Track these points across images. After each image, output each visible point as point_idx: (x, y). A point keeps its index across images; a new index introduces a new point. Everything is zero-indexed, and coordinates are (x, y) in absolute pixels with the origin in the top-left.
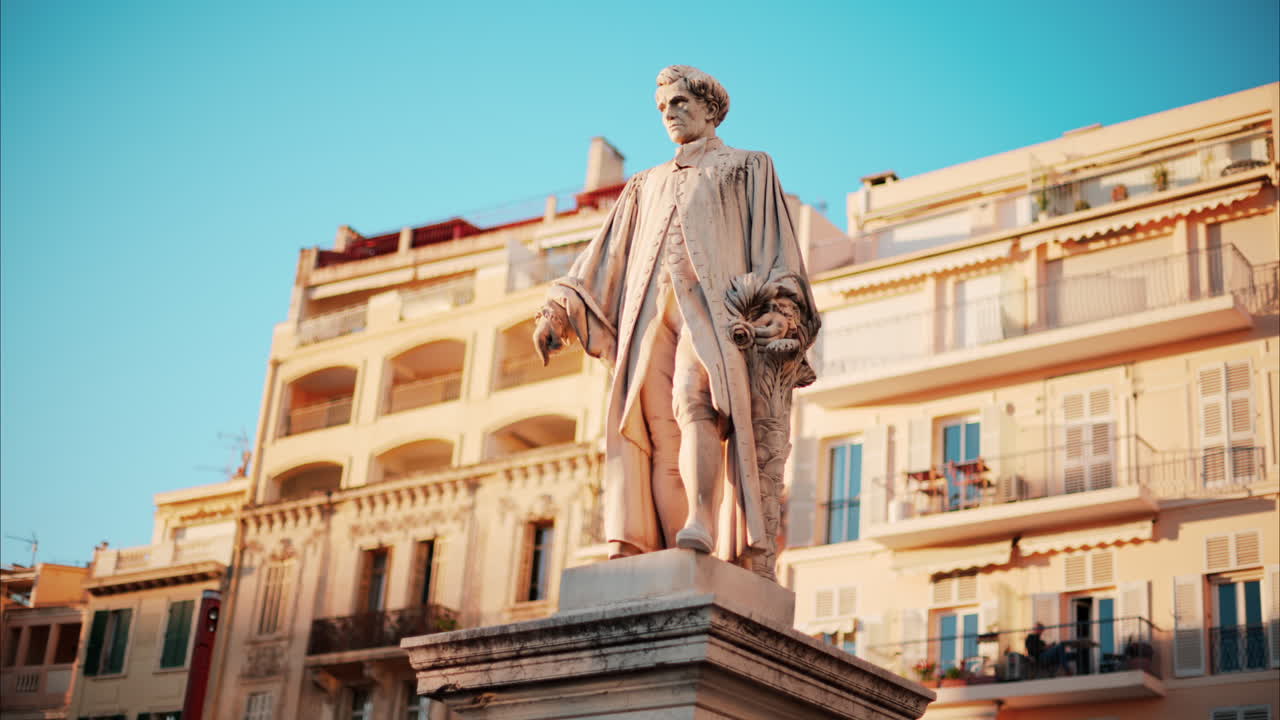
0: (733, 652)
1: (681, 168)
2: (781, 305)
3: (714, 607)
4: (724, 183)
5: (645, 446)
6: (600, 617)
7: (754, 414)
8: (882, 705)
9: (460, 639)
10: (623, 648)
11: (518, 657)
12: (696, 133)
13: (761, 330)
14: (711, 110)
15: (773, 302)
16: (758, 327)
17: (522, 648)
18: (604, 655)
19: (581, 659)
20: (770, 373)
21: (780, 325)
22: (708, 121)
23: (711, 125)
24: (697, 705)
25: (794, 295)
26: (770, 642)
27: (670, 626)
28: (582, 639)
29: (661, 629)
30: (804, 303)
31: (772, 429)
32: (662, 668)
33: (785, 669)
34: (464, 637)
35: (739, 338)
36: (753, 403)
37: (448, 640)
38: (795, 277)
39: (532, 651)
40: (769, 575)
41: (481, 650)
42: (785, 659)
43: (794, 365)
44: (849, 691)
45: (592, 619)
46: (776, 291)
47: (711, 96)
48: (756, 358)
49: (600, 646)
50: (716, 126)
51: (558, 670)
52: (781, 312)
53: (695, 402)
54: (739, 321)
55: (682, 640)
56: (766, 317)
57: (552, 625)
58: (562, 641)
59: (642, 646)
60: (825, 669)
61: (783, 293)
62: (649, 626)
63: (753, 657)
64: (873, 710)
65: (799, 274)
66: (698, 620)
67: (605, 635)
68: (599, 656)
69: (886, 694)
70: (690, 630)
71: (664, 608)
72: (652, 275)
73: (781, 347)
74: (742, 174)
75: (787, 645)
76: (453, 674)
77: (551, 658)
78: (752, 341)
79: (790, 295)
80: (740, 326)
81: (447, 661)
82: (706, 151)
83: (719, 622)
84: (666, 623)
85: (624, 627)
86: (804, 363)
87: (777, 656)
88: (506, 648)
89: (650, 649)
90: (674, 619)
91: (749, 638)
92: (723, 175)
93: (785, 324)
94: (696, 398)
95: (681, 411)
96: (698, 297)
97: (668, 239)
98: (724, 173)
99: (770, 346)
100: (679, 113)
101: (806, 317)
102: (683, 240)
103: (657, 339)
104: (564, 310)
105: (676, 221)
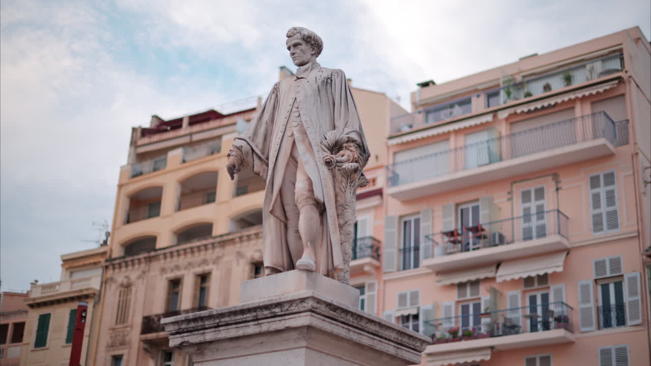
0: (324, 320)
1: (298, 78)
2: (349, 146)
3: (313, 298)
4: (320, 86)
5: (283, 219)
6: (257, 305)
7: (336, 202)
8: (403, 345)
9: (189, 318)
10: (269, 320)
11: (218, 326)
12: (306, 61)
13: (339, 159)
14: (314, 49)
15: (345, 145)
16: (337, 157)
17: (219, 322)
18: (260, 324)
19: (249, 326)
20: (344, 180)
21: (349, 156)
22: (312, 55)
23: (314, 56)
24: (307, 347)
25: (356, 141)
26: (343, 315)
27: (292, 308)
28: (249, 316)
29: (287, 310)
30: (362, 145)
31: (346, 209)
32: (288, 329)
33: (351, 328)
34: (191, 317)
35: (328, 163)
36: (336, 196)
37: (183, 319)
38: (356, 132)
39: (225, 323)
40: (345, 282)
41: (200, 324)
42: (351, 324)
43: (357, 176)
44: (386, 339)
45: (254, 306)
46: (347, 139)
47: (313, 42)
48: (337, 173)
49: (257, 320)
50: (317, 57)
51: (238, 332)
52: (349, 150)
53: (305, 196)
54: (328, 155)
55: (298, 315)
56: (341, 152)
57: (234, 309)
58: (239, 317)
59: (278, 318)
60: (372, 328)
61: (350, 140)
62: (281, 309)
63: (334, 322)
64: (398, 348)
65: (358, 130)
66: (305, 304)
67: (260, 314)
68: (258, 324)
69: (405, 340)
70: (302, 310)
71: (288, 299)
72: (284, 132)
73: (349, 167)
74: (329, 81)
75: (352, 316)
76: (187, 336)
77: (234, 326)
78: (335, 165)
79: (354, 141)
80: (329, 157)
81: (184, 329)
82: (311, 70)
83: (316, 305)
84: (290, 307)
85: (269, 309)
86: (362, 175)
87: (347, 322)
88: (212, 322)
89: (282, 320)
90: (293, 304)
91: (332, 313)
92: (319, 82)
93: (351, 156)
94: (307, 194)
95: (299, 201)
96: (307, 143)
97: (292, 114)
98: (320, 81)
99: (344, 167)
100: (298, 51)
101: (362, 152)
102: (300, 115)
103: (288, 165)
104: (241, 151)
105: (296, 105)
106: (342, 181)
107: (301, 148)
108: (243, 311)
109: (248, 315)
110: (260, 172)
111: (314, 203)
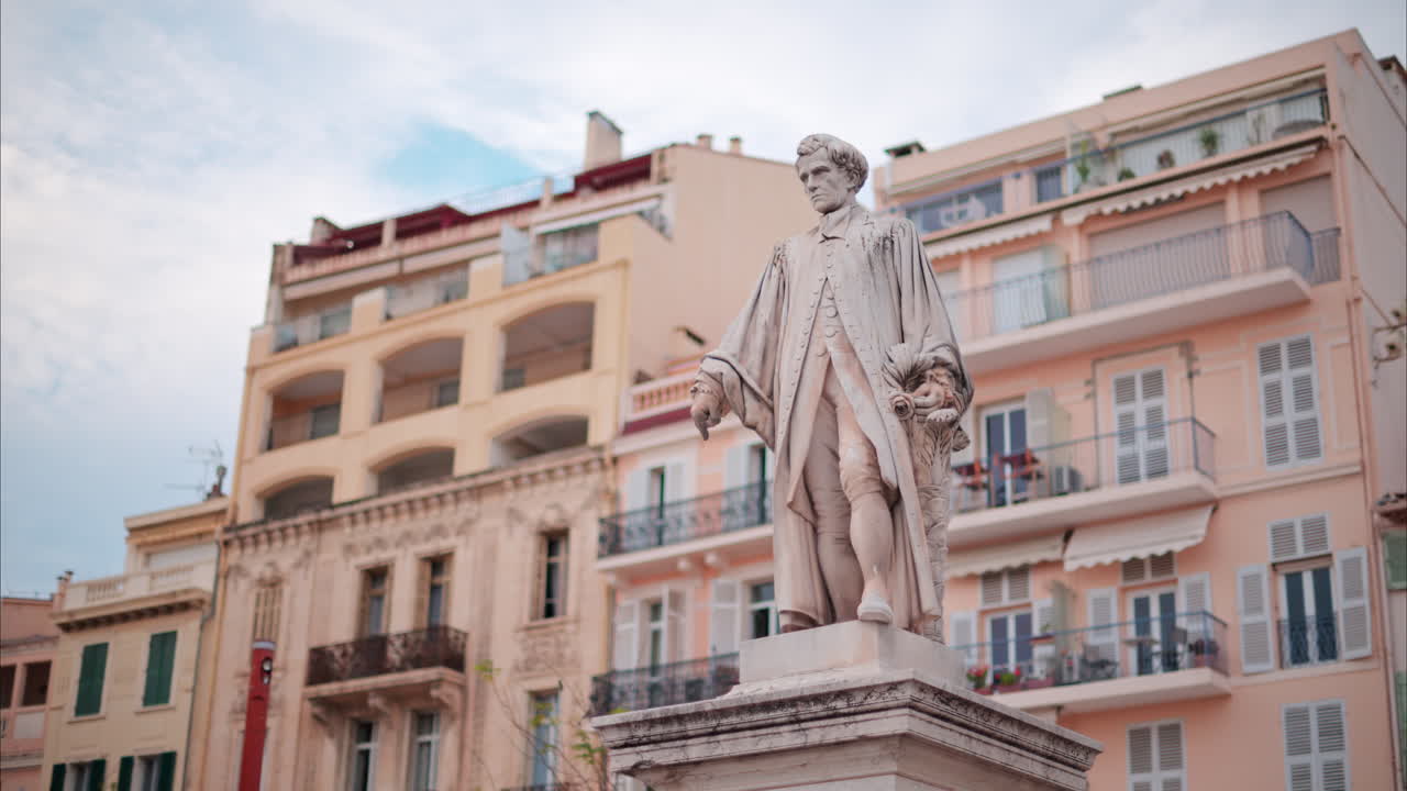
0: (930, 723)
1: (827, 238)
2: (937, 375)
3: (915, 682)
4: (872, 253)
5: (810, 517)
6: (798, 694)
7: (916, 482)
8: (1055, 760)
9: (652, 717)
10: (822, 723)
11: (715, 733)
12: (839, 202)
13: (921, 400)
14: (852, 178)
15: (929, 372)
16: (916, 398)
17: (718, 725)
18: (804, 730)
19: (779, 733)
21: (938, 395)
22: (849, 190)
23: (853, 192)
24: (897, 774)
25: (949, 363)
26: (961, 710)
27: (869, 700)
28: (780, 715)
29: (861, 704)
30: (959, 371)
31: (934, 497)
32: (862, 740)
33: (973, 734)
34: (658, 716)
35: (900, 410)
36: (916, 471)
37: (640, 718)
38: (948, 345)
39: (728, 728)
40: (939, 639)
41: (675, 728)
42: (973, 725)
43: (952, 433)
44: (1028, 750)
45: (790, 696)
46: (933, 362)
47: (852, 165)
48: (917, 428)
49: (799, 721)
50: (856, 192)
51: (756, 744)
52: (937, 382)
53: (864, 476)
54: (898, 393)
55: (882, 714)
56: (923, 388)
57: (749, 702)
58: (760, 717)
59: (842, 720)
60: (1008, 731)
61: (939, 363)
62: (848, 701)
63: (947, 724)
64: (1049, 766)
65: (950, 342)
66: (897, 694)
67: (804, 711)
68: (799, 730)
69: (1061, 749)
70: (891, 704)
71: (864, 684)
72: (808, 348)
73: (943, 419)
74: (888, 243)
75: (975, 711)
76: (647, 751)
77: (749, 733)
78: (912, 412)
79: (945, 365)
80: (902, 398)
81: (640, 739)
82: (851, 219)
83: (918, 695)
84: (866, 698)
85: (823, 702)
86: (960, 429)
87: (967, 723)
88: (703, 726)
89: (850, 723)
90: (873, 694)
91: (943, 708)
92: (870, 245)
93: (943, 394)
94: (865, 471)
95: (850, 485)
96: (857, 371)
97: (822, 312)
98: (872, 243)
99: (931, 416)
100: (821, 182)
101: (960, 386)
102: (837, 313)
103: (818, 412)
104: (722, 385)
105: (828, 294)
106: (925, 444)
107: (845, 379)
108: (767, 706)
109: (779, 713)
110: (757, 423)
111: (879, 488)
